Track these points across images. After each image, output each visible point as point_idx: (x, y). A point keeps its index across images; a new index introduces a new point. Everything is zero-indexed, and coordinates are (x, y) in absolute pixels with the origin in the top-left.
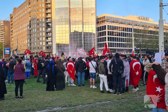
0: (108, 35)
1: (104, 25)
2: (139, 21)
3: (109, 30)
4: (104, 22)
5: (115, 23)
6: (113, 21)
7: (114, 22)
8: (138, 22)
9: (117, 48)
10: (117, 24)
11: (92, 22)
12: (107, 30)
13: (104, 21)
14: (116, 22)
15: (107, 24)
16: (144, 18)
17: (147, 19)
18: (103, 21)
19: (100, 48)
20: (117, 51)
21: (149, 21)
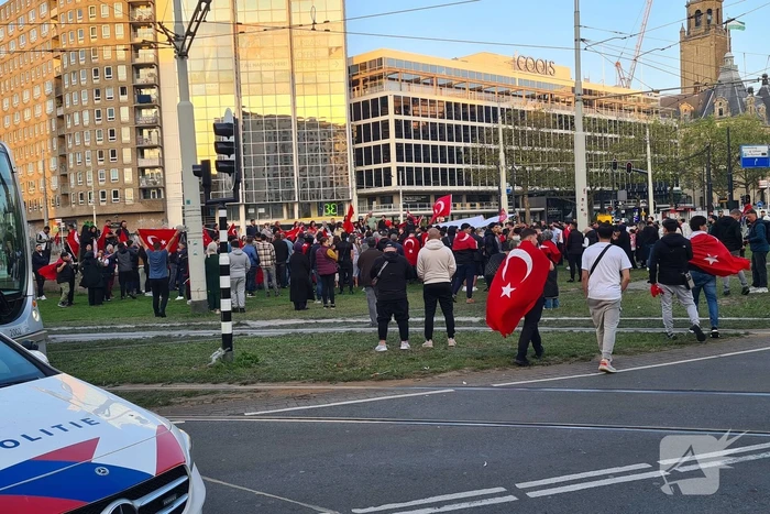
0: (398, 135)
1: (379, 95)
2: (518, 75)
3: (399, 117)
4: (377, 81)
5: (421, 87)
6: (413, 78)
7: (417, 81)
8: (513, 79)
9: (432, 188)
10: (429, 88)
11: (330, 83)
12: (391, 117)
13: (380, 77)
14: (428, 81)
15: (390, 91)
16: (535, 64)
17: (546, 68)
18: (373, 79)
19: (365, 191)
20: (432, 199)
21: (557, 75)
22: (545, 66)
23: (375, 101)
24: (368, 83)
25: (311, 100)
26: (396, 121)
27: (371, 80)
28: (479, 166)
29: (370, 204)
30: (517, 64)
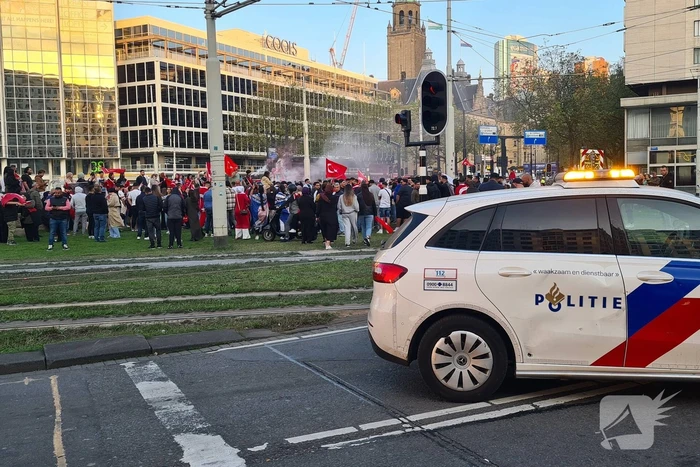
0: (164, 100)
1: (145, 60)
2: (267, 53)
3: (165, 83)
4: (142, 47)
5: (183, 56)
6: (176, 46)
7: (180, 51)
8: (263, 56)
9: (194, 150)
10: (191, 58)
11: (98, 44)
12: (158, 82)
13: (146, 43)
14: (189, 51)
15: (156, 57)
16: (281, 44)
17: (289, 48)
18: (138, 44)
19: (131, 151)
20: (194, 161)
21: (298, 55)
22: (288, 47)
23: (141, 66)
24: (133, 48)
25: (78, 60)
26: (162, 86)
27: (135, 45)
28: (241, 133)
29: (134, 163)
30: (265, 43)
